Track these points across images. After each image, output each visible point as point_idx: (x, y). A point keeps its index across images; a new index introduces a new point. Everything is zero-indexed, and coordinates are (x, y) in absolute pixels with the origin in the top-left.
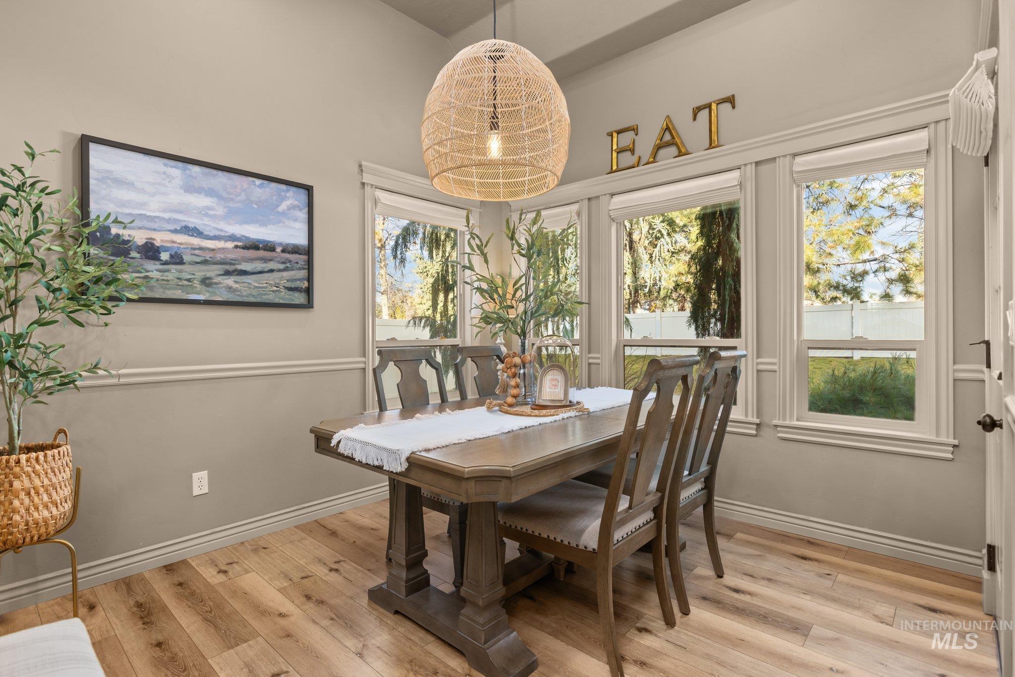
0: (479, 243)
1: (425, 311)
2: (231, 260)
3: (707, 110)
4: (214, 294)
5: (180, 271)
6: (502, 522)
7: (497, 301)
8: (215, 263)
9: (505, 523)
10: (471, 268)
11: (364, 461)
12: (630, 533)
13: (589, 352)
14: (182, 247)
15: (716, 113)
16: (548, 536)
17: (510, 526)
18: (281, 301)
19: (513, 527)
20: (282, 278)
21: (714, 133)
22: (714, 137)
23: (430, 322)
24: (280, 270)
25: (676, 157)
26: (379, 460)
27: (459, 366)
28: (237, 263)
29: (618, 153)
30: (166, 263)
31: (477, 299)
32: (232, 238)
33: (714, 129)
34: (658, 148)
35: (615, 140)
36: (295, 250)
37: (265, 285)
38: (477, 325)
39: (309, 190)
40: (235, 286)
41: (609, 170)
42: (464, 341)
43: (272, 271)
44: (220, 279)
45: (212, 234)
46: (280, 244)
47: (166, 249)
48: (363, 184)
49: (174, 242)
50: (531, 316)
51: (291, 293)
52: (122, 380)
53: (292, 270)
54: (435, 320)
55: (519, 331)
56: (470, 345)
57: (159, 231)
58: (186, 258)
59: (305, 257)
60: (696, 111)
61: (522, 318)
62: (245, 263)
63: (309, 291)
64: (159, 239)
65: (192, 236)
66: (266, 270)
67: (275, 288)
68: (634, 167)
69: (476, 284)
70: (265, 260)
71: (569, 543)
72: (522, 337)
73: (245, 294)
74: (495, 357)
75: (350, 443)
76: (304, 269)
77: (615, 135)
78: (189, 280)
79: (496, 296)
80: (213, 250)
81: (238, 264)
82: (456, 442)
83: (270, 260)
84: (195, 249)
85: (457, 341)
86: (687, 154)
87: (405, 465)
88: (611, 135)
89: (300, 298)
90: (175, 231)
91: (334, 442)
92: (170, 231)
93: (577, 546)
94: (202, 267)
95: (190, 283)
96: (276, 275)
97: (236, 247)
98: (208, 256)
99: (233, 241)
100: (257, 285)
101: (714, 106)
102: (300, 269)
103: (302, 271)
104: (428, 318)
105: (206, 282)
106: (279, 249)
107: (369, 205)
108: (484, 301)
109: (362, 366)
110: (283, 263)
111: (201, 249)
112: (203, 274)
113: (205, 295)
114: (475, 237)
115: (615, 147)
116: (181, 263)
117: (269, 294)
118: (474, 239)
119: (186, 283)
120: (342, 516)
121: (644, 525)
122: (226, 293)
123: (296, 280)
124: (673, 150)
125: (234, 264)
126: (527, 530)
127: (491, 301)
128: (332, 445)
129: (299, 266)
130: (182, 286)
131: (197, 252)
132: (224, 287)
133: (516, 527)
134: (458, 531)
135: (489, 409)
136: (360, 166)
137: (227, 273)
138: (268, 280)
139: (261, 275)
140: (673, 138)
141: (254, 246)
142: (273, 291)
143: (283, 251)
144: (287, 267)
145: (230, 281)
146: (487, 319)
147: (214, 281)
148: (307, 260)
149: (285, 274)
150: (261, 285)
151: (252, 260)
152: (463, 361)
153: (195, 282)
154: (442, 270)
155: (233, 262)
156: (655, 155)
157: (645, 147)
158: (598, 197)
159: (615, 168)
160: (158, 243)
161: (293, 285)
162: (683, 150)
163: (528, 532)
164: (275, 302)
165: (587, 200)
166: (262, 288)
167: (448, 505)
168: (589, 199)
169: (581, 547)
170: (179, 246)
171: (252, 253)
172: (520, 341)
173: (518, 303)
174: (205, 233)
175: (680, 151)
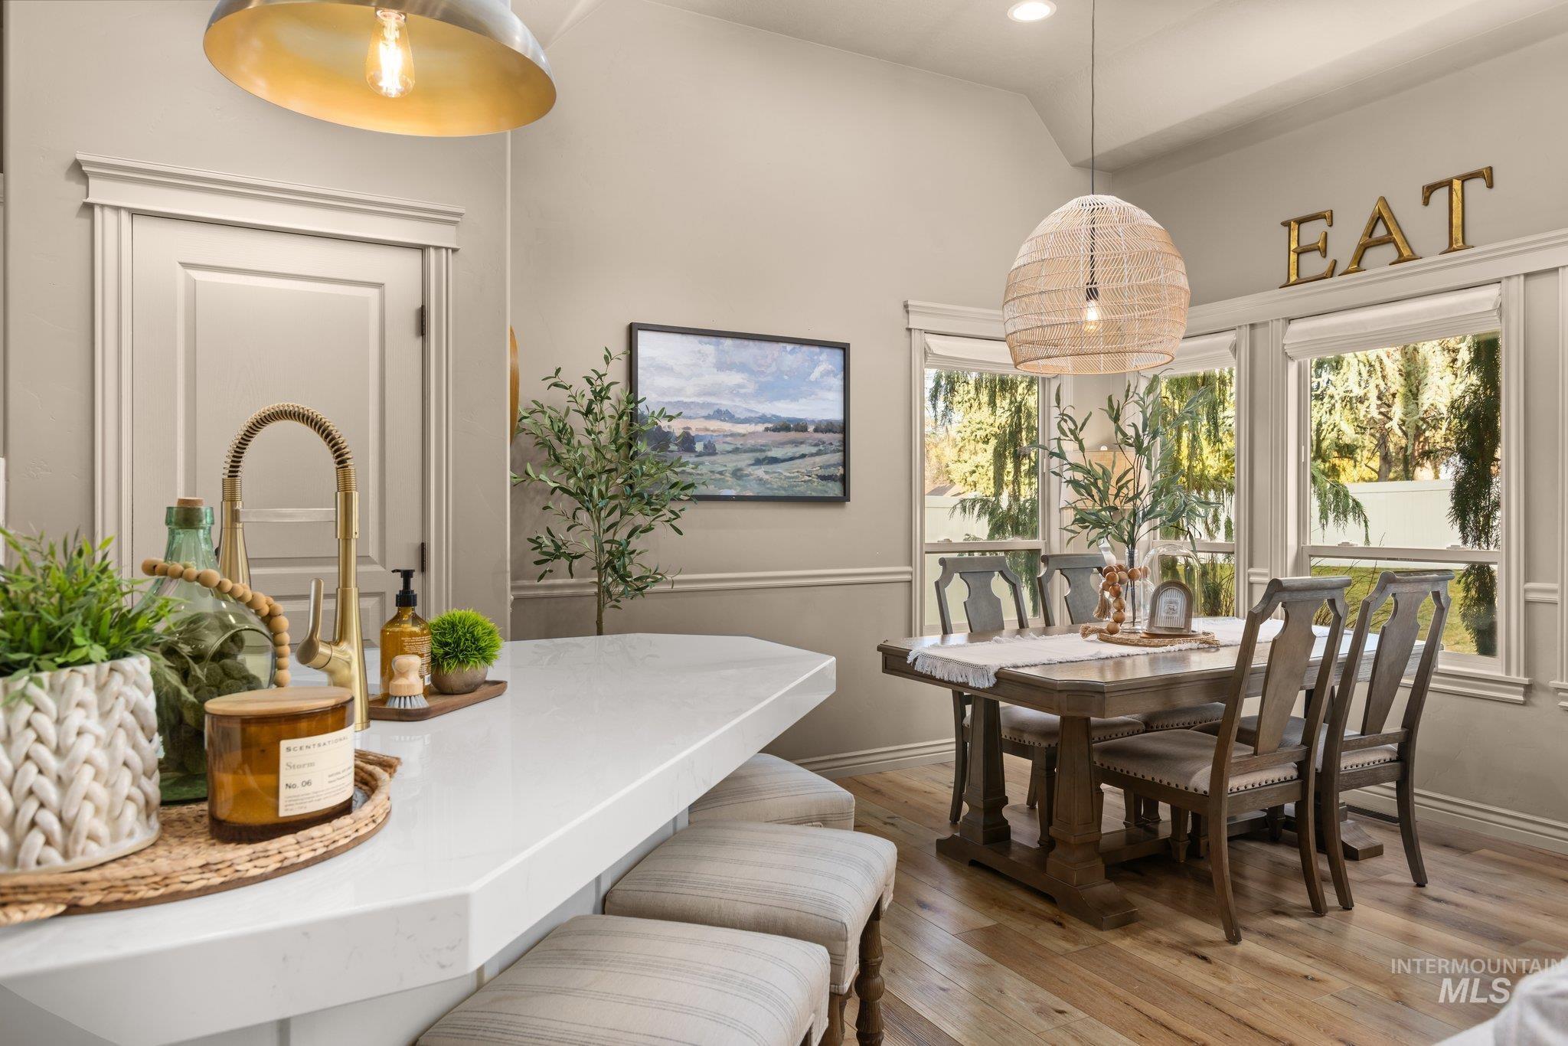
0: (1073, 427)
1: (967, 475)
2: (761, 446)
3: (1446, 189)
4: (744, 487)
5: (713, 463)
6: (1098, 764)
7: (1097, 498)
8: (745, 451)
9: (1102, 765)
10: (1061, 455)
11: (946, 679)
12: (1257, 785)
13: (1251, 565)
14: (715, 434)
15: (1460, 195)
16: (1153, 779)
17: (1109, 767)
18: (814, 494)
19: (1112, 769)
20: (814, 465)
21: (1456, 227)
22: (1457, 233)
23: (988, 507)
24: (812, 455)
25: (1393, 263)
26: (964, 676)
27: (1044, 581)
28: (767, 448)
29: (1298, 254)
30: (700, 455)
31: (1069, 494)
32: (763, 419)
33: (1457, 221)
34: (1363, 249)
35: (1294, 234)
36: (827, 428)
37: (796, 474)
38: (1069, 528)
39: (845, 348)
40: (766, 477)
41: (1284, 281)
42: (1048, 544)
43: (803, 456)
44: (750, 470)
45: (742, 417)
46: (813, 422)
47: (701, 438)
48: (909, 330)
49: (707, 430)
50: (1143, 518)
51: (824, 482)
52: (677, 587)
53: (826, 454)
54: (998, 505)
55: (1126, 538)
56: (1059, 553)
57: (695, 418)
58: (719, 447)
59: (839, 436)
60: (1429, 190)
61: (1129, 522)
62: (776, 449)
63: (844, 480)
64: (696, 427)
65: (725, 421)
66: (797, 455)
67: (807, 478)
68: (1325, 278)
69: (1068, 475)
70: (797, 443)
71: (1177, 785)
72: (1130, 546)
73: (775, 487)
74: (1095, 570)
75: (928, 661)
76: (839, 451)
77: (1294, 225)
78: (721, 473)
79: (1094, 491)
80: (744, 435)
81: (769, 450)
82: (1046, 662)
83: (802, 443)
84: (726, 436)
85: (1036, 543)
86: (1413, 257)
87: (993, 681)
88: (1287, 224)
89: (834, 490)
90: (708, 417)
91: (910, 660)
92: (704, 417)
93: (1186, 788)
94: (734, 457)
95: (723, 477)
96: (808, 460)
97: (767, 429)
98: (739, 443)
99: (763, 423)
100: (788, 475)
101: (1457, 185)
102: (834, 451)
103: (838, 454)
104: (985, 502)
105: (737, 474)
106: (811, 429)
107: (917, 357)
108: (1079, 497)
109: (907, 577)
110: (816, 445)
111: (732, 435)
112: (735, 464)
113: (735, 489)
114: (1067, 419)
115: (1294, 246)
116: (714, 453)
117: (801, 485)
118: (1066, 421)
119: (718, 476)
120: (881, 775)
121: (1280, 782)
122: (756, 486)
123: (829, 466)
124: (1389, 252)
125: (764, 451)
126: (1128, 772)
127: (1089, 497)
128: (908, 662)
129: (833, 447)
130: (715, 480)
131: (728, 439)
132: (755, 479)
133: (1115, 769)
134: (1045, 779)
135: (1084, 635)
136: (906, 306)
137: (758, 462)
138: (800, 468)
139: (792, 462)
140: (1389, 232)
141: (784, 426)
142: (805, 481)
143: (816, 430)
144: (820, 450)
145: (760, 472)
146: (1082, 520)
147: (745, 472)
148: (842, 439)
149: (818, 459)
150: (792, 475)
151: (782, 444)
152: (1049, 575)
153: (727, 474)
154: (1011, 426)
155: (764, 448)
156: (1359, 258)
157: (1343, 247)
158: (1266, 324)
159: (1293, 278)
160: (693, 433)
161: (827, 472)
162: (1406, 253)
163: (1130, 775)
164: (807, 495)
165: (1248, 327)
166: (793, 478)
167: (1033, 747)
168: (1252, 326)
169: (1191, 790)
170: (712, 433)
171: (783, 436)
172: (1127, 550)
173: (1123, 503)
174: (737, 416)
175: (1401, 254)
